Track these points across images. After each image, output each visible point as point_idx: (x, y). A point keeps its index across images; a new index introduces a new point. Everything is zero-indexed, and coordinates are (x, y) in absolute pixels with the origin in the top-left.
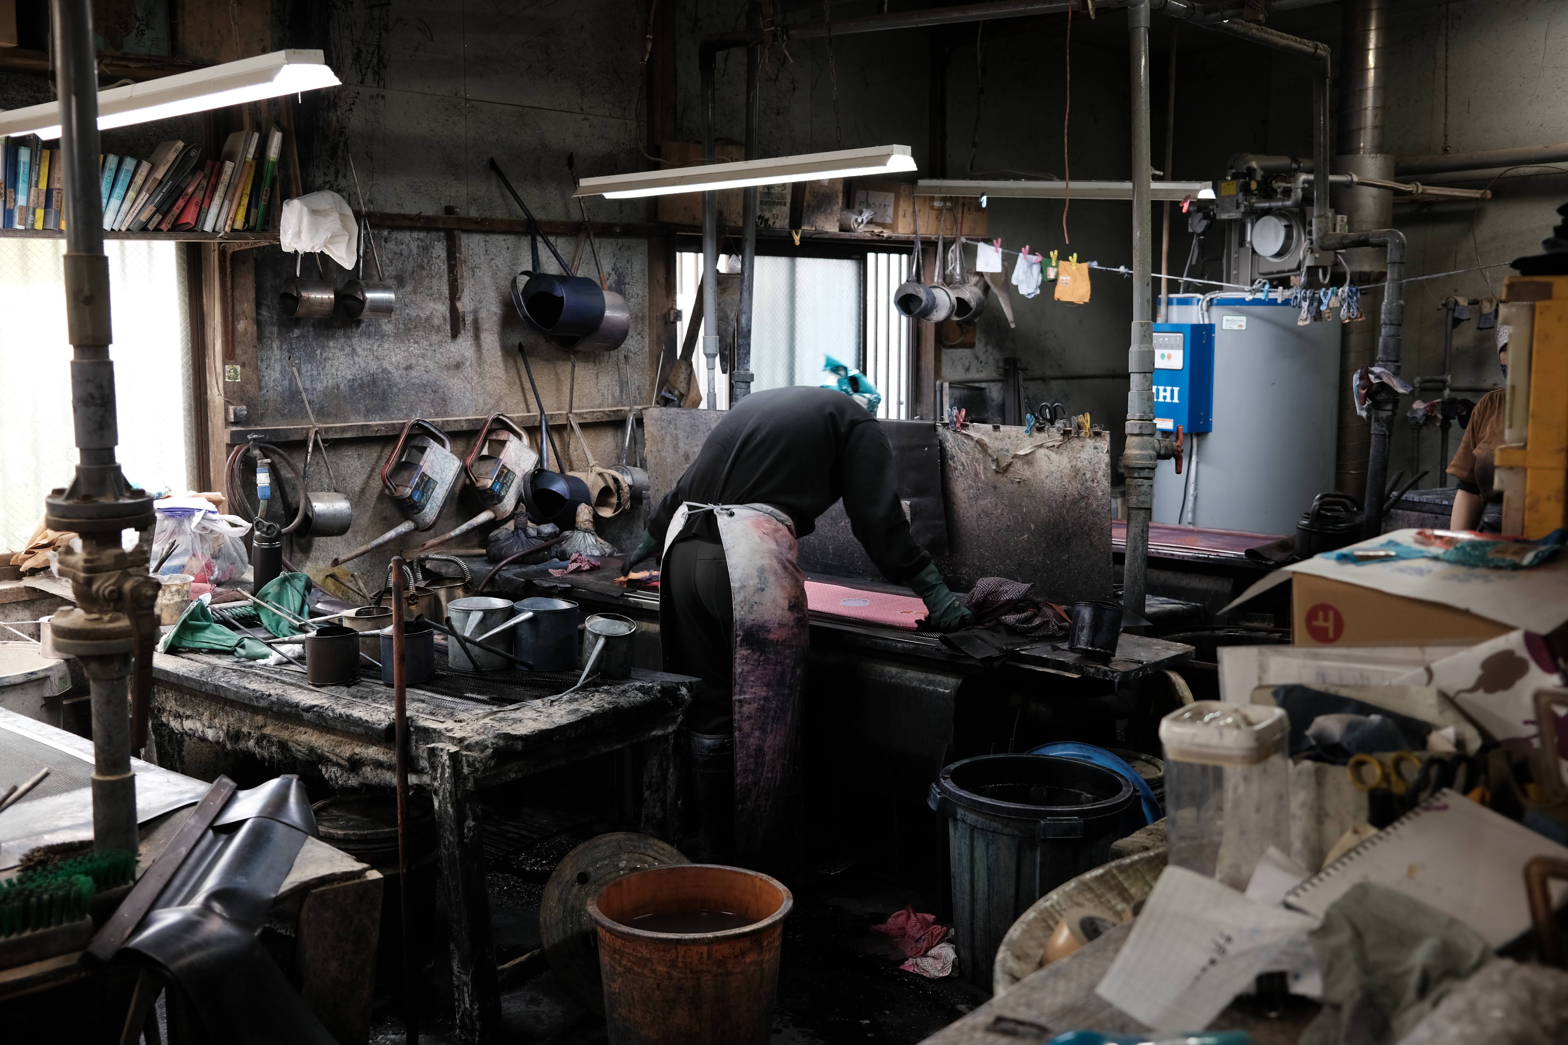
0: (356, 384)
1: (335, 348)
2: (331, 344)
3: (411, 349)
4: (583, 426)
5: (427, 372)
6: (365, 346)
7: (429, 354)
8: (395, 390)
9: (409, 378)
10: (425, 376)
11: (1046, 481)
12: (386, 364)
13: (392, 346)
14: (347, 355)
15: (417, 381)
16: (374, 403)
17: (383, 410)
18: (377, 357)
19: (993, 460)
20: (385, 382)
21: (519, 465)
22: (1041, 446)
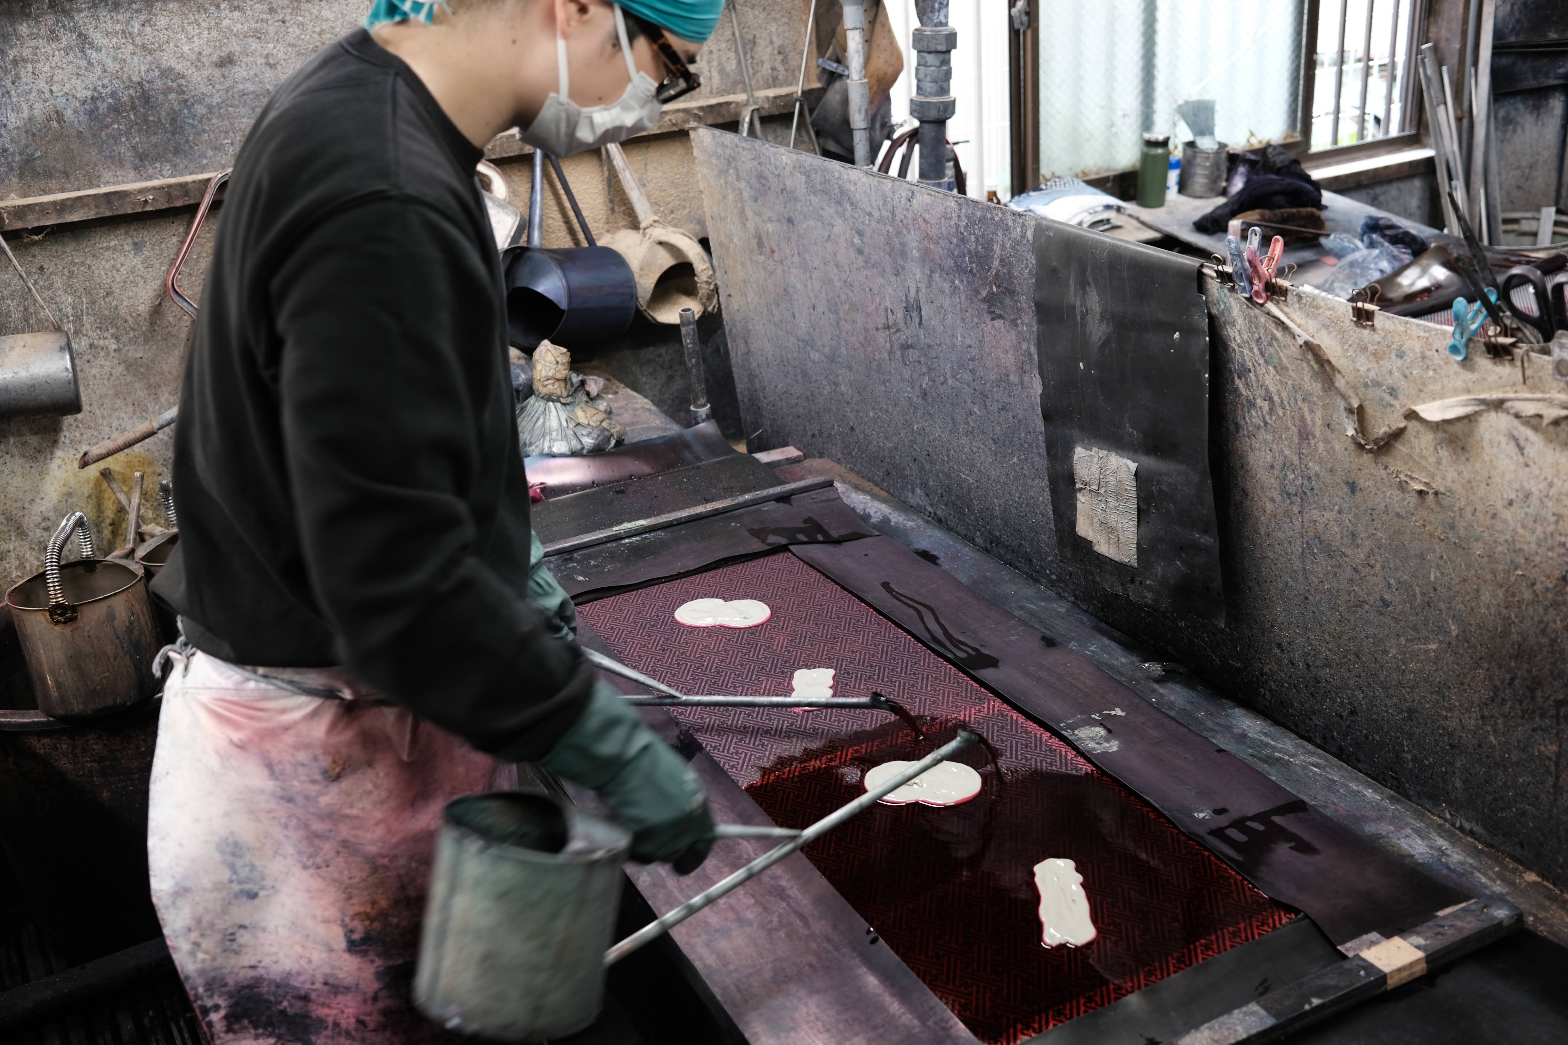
0: (103, 107)
1: (33, 36)
2: (23, 29)
3: (226, 22)
5: (272, 66)
6: (109, 26)
7: (272, 30)
8: (200, 110)
9: (229, 82)
10: (269, 74)
11: (1507, 514)
12: (168, 59)
13: (177, 20)
14: (68, 50)
15: (250, 87)
16: (154, 139)
17: (177, 151)
18: (144, 47)
19: (1350, 411)
20: (172, 96)
22: (1498, 405)
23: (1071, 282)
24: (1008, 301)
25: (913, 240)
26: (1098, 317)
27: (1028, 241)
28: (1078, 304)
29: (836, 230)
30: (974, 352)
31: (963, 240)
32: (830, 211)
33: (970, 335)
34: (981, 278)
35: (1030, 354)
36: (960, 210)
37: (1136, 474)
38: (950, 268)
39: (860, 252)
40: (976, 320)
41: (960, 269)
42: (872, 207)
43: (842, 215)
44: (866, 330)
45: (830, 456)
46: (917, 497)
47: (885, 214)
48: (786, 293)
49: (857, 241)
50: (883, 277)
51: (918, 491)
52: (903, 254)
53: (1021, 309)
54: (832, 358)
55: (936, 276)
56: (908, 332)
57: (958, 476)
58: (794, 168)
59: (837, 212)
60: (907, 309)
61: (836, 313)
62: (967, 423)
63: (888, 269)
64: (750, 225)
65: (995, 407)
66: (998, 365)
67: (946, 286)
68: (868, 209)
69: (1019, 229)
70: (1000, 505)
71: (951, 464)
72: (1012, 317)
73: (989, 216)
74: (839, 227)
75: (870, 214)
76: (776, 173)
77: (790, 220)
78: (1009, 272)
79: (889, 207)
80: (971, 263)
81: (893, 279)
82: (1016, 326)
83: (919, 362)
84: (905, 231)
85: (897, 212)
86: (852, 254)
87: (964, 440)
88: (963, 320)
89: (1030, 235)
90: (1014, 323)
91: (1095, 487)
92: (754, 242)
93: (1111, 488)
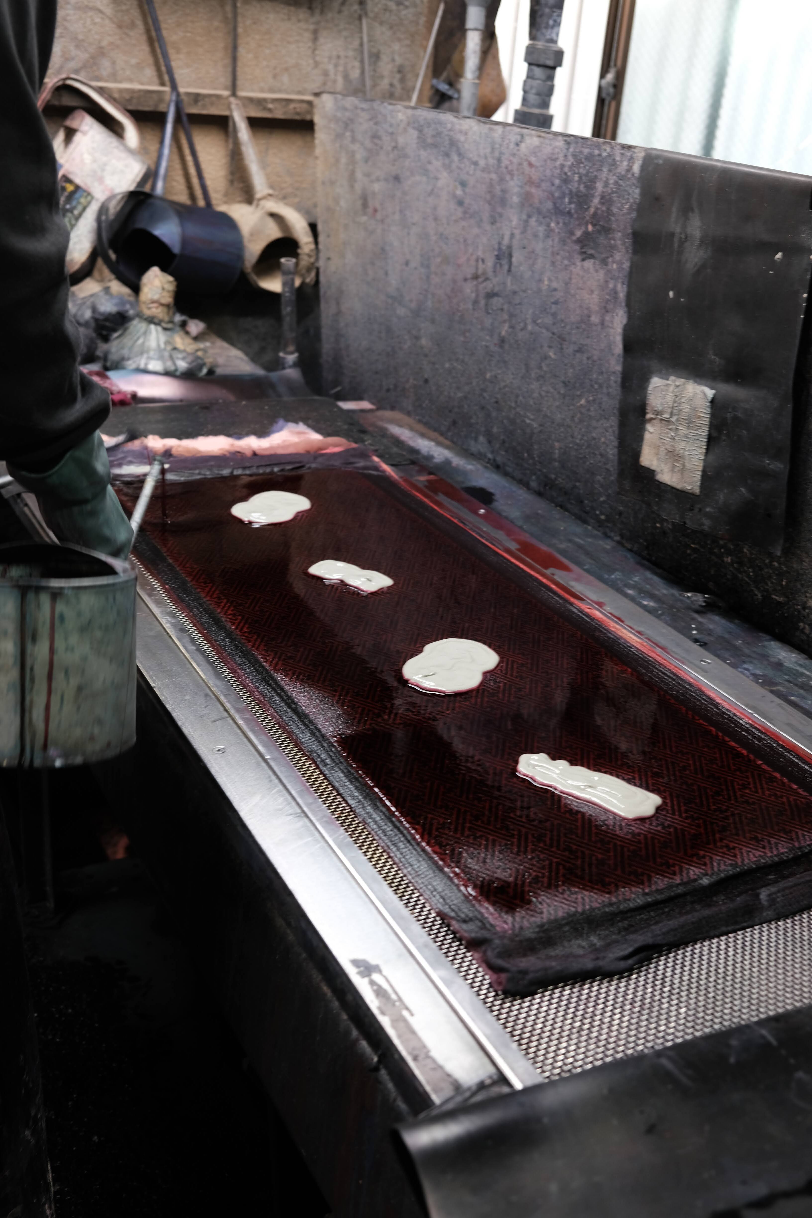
4: (255, 123)
21: (101, 180)
23: (674, 209)
24: (602, 240)
25: (514, 186)
26: (697, 242)
27: (633, 175)
28: (678, 230)
29: (440, 183)
30: (559, 295)
31: (566, 181)
32: (437, 163)
33: (557, 278)
34: (578, 219)
35: (616, 293)
36: (568, 149)
37: (713, 401)
38: (549, 211)
39: (460, 203)
40: (566, 262)
41: (558, 211)
42: (479, 156)
43: (448, 167)
44: (454, 282)
45: (402, 410)
46: (480, 445)
47: (492, 161)
48: (382, 252)
49: (459, 192)
50: (479, 226)
51: (481, 439)
52: (503, 202)
53: (613, 247)
54: (417, 313)
55: (533, 221)
56: (495, 280)
57: (524, 421)
58: (409, 124)
59: (444, 165)
60: (498, 257)
61: (428, 267)
62: (540, 368)
63: (486, 216)
64: (358, 187)
65: (571, 349)
66: (581, 307)
67: (541, 229)
68: (475, 159)
69: (625, 163)
70: (560, 448)
71: (518, 409)
72: (604, 256)
73: (597, 152)
74: (444, 179)
75: (476, 164)
76: (390, 130)
77: (397, 179)
78: (608, 209)
79: (497, 154)
80: (570, 203)
81: (488, 227)
82: (606, 264)
83: (502, 310)
84: (508, 177)
85: (503, 158)
86: (453, 206)
87: (535, 385)
88: (553, 263)
89: (636, 168)
90: (604, 262)
91: (666, 416)
92: (359, 203)
93: (684, 416)
